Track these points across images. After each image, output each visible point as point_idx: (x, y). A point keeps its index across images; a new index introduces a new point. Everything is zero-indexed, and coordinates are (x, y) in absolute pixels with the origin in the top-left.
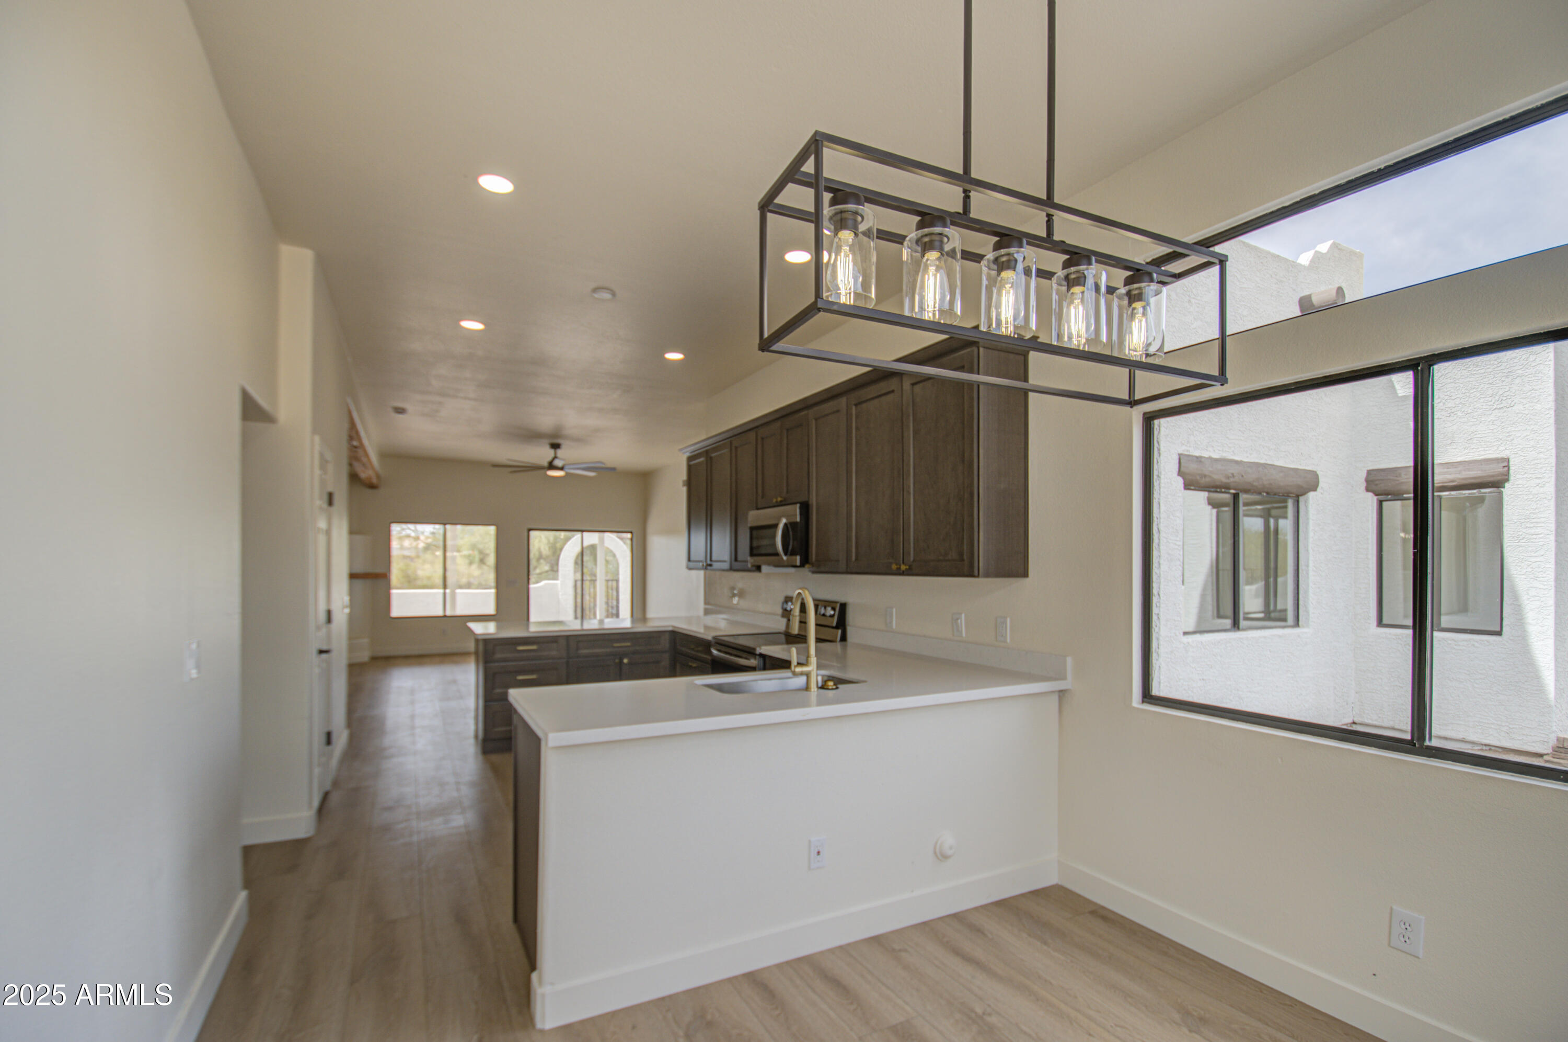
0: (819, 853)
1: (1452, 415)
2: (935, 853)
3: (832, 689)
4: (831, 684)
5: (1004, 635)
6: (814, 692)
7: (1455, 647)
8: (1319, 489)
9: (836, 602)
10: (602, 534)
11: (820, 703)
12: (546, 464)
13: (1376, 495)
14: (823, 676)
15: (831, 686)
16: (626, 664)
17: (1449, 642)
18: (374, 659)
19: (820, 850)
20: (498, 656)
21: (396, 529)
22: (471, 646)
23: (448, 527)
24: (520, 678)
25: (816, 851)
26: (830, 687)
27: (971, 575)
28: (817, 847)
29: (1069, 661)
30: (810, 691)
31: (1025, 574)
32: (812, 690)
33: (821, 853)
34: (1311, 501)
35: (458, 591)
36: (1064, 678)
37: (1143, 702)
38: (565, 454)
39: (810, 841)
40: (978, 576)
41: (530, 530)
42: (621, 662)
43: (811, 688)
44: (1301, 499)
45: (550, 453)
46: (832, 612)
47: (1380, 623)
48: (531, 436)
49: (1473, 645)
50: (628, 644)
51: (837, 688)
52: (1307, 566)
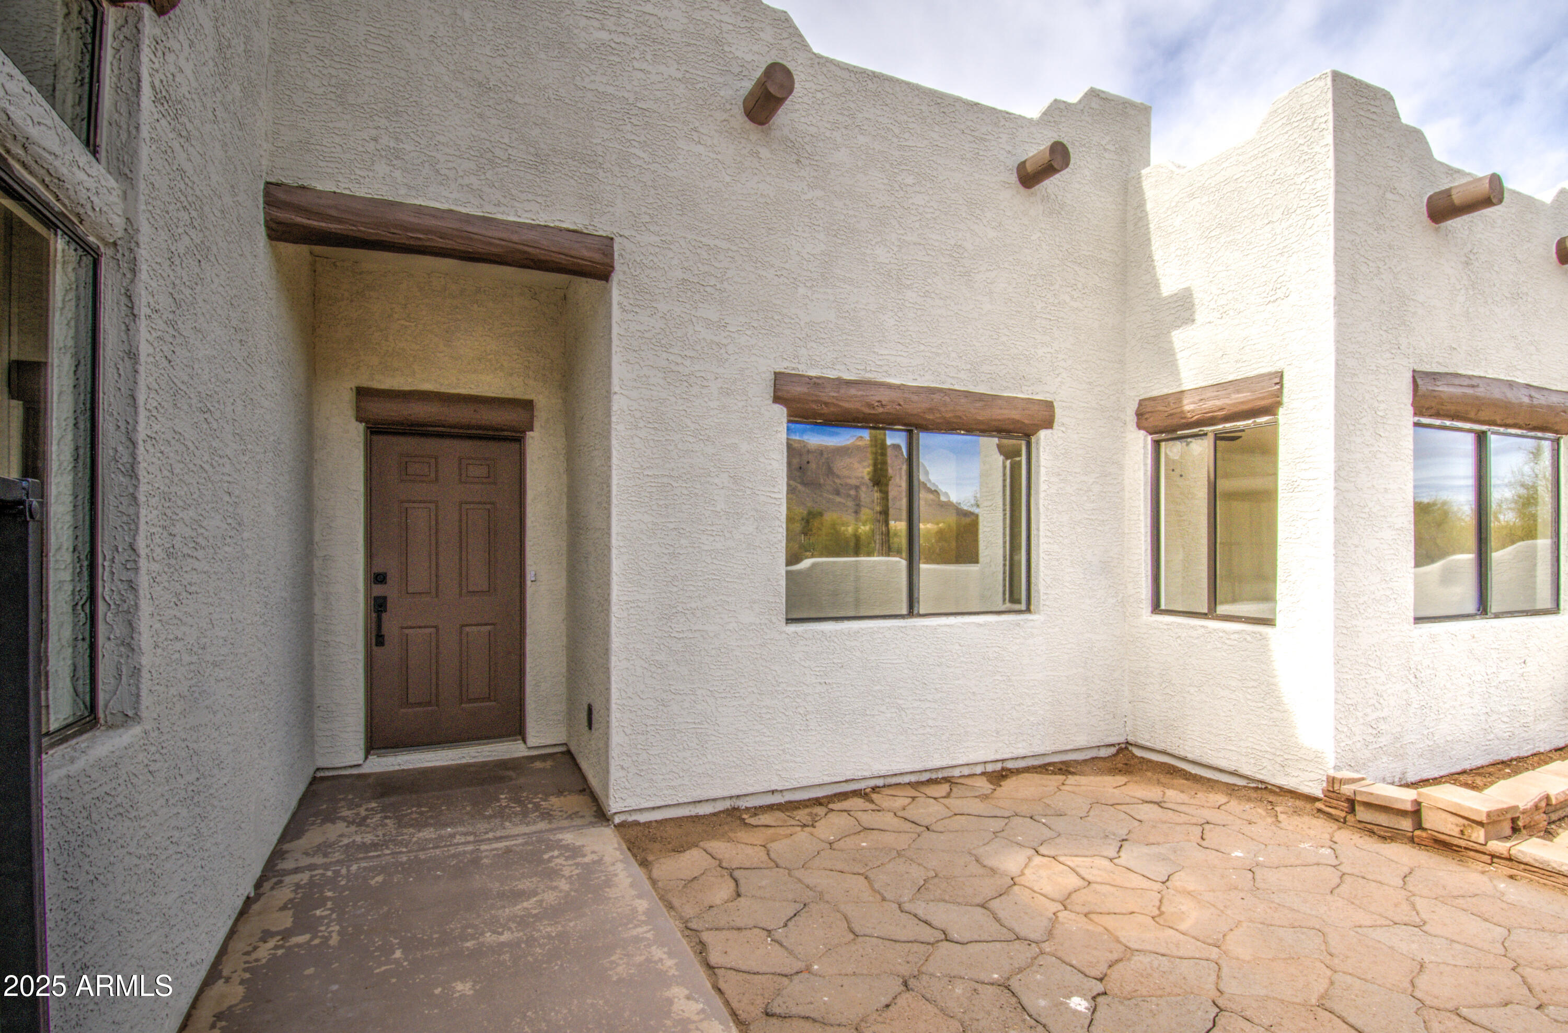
1: (1224, 315)
7: (1227, 642)
8: (1055, 425)
13: (1151, 434)
17: (1221, 634)
34: (1042, 443)
44: (1033, 439)
47: (1156, 608)
49: (1245, 639)
52: (1038, 530)
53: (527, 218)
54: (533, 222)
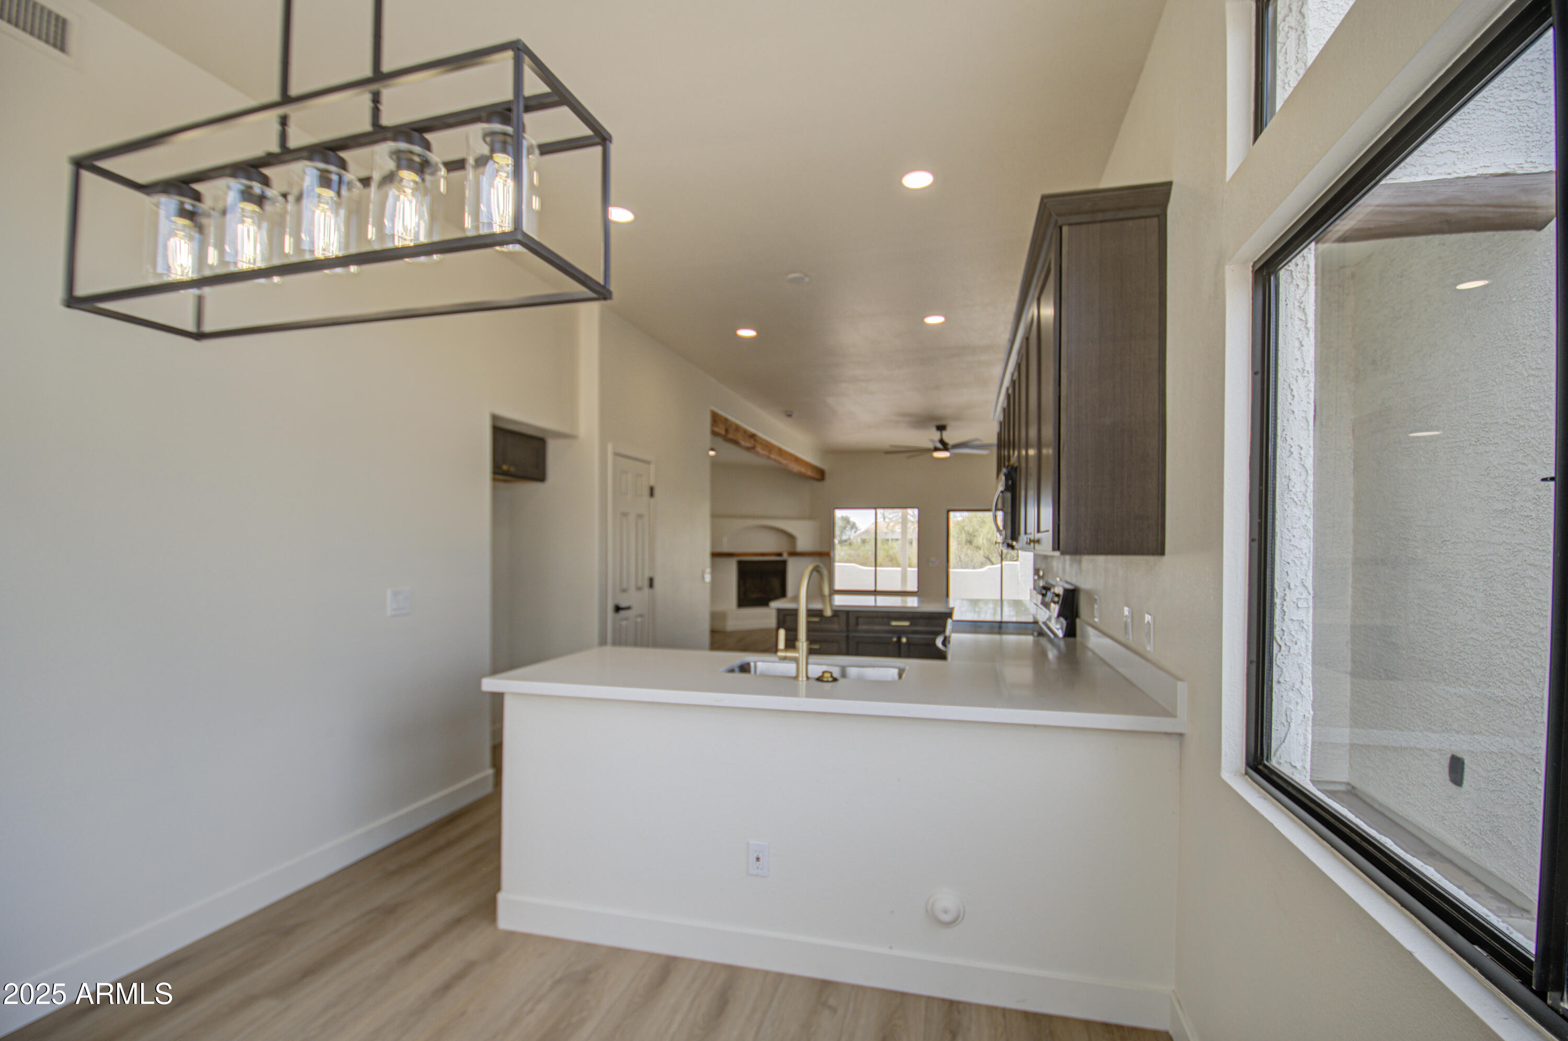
0: (758, 859)
2: (927, 911)
3: (828, 681)
6: (802, 681)
11: (809, 695)
12: (931, 446)
15: (827, 677)
16: (904, 644)
19: (760, 856)
21: (838, 511)
23: (880, 511)
25: (755, 855)
26: (825, 679)
28: (756, 851)
29: (1182, 688)
30: (796, 681)
31: (1160, 550)
32: (800, 680)
33: (761, 859)
36: (1174, 716)
37: (1247, 775)
38: (950, 437)
39: (749, 843)
41: (947, 511)
42: (899, 639)
43: (799, 677)
45: (936, 435)
50: (908, 623)
53: (1441, 174)
54: (1449, 177)
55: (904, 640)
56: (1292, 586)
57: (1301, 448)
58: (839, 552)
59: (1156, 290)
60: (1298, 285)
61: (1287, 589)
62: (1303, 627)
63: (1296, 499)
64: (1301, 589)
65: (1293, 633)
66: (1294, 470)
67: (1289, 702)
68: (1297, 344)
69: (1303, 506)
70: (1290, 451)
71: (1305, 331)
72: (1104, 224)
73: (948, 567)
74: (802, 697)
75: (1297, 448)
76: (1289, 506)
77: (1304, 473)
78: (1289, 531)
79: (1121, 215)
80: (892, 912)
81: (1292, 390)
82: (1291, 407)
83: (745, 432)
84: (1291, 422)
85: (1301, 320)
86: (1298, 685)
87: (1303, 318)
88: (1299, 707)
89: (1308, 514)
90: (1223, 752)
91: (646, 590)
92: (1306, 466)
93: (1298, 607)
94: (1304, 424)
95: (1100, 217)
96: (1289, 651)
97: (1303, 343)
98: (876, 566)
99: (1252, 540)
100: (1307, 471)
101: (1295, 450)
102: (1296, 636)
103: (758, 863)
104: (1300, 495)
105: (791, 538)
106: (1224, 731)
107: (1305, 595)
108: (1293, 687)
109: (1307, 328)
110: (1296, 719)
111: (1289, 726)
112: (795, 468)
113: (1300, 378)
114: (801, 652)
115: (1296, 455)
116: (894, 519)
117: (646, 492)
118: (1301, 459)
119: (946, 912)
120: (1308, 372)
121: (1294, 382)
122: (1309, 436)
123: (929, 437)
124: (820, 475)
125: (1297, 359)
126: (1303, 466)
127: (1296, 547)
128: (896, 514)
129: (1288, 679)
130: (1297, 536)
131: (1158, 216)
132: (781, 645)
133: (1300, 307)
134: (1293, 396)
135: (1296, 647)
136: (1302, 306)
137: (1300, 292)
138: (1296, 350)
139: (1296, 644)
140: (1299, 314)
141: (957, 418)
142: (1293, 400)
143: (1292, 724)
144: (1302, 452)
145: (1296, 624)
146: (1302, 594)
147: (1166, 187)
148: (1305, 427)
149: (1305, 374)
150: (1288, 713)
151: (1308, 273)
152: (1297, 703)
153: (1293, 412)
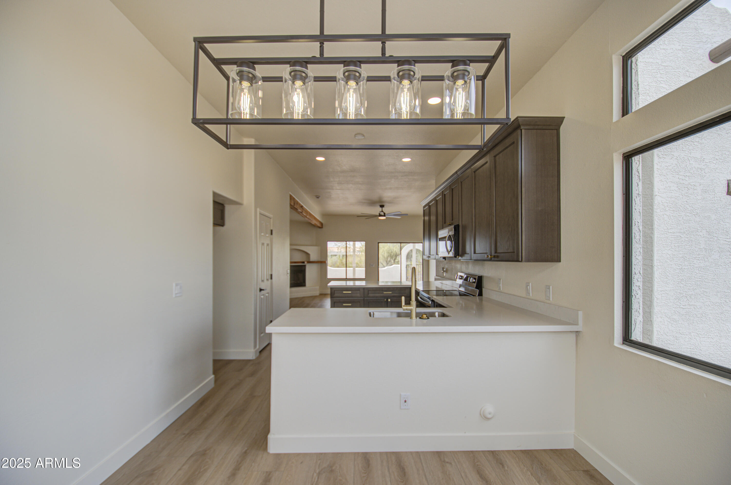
0: (405, 401)
2: (480, 414)
4: (425, 316)
5: (549, 296)
6: (414, 319)
9: (476, 276)
10: (414, 244)
11: (417, 325)
12: (378, 214)
14: (439, 312)
15: (425, 317)
16: (389, 302)
18: (321, 294)
19: (407, 400)
20: (336, 295)
21: (328, 243)
22: (329, 292)
23: (348, 242)
24: (344, 305)
25: (404, 400)
26: (424, 318)
27: (518, 261)
28: (405, 398)
29: (580, 313)
30: (412, 319)
31: (559, 260)
32: (413, 318)
33: (407, 401)
35: (356, 269)
36: (577, 324)
37: (623, 344)
38: (386, 210)
39: (401, 395)
40: (522, 261)
41: (379, 243)
42: (387, 300)
43: (412, 318)
45: (380, 209)
46: (474, 280)
48: (372, 203)
50: (391, 293)
51: (428, 318)
55: (389, 300)
56: (636, 273)
57: (638, 223)
58: (330, 261)
59: (556, 159)
60: (636, 163)
61: (635, 275)
62: (640, 288)
63: (637, 241)
64: (639, 274)
65: (637, 291)
66: (636, 230)
67: (636, 316)
68: (637, 185)
69: (639, 244)
70: (635, 223)
71: (639, 180)
72: (538, 130)
73: (378, 268)
74: (414, 326)
75: (637, 222)
76: (635, 244)
77: (639, 232)
78: (635, 253)
79: (544, 127)
80: (465, 417)
81: (635, 201)
82: (635, 207)
83: (300, 204)
84: (635, 213)
85: (637, 175)
86: (638, 310)
87: (638, 175)
88: (639, 318)
89: (641, 247)
90: (615, 336)
91: (270, 280)
92: (640, 229)
93: (638, 281)
94: (639, 214)
95: (536, 127)
96: (635, 297)
97: (638, 184)
98: (346, 267)
99: (623, 256)
100: (640, 231)
101: (636, 223)
102: (637, 292)
103: (405, 403)
104: (638, 240)
105: (308, 254)
106: (615, 328)
107: (640, 276)
108: (637, 310)
109: (639, 179)
110: (638, 322)
111: (636, 325)
112: (314, 222)
113: (638, 197)
114: (413, 306)
115: (637, 225)
116: (341, 246)
117: (270, 232)
118: (638, 226)
119: (490, 414)
120: (640, 195)
121: (636, 198)
122: (641, 218)
123: (376, 210)
124: (321, 226)
125: (637, 190)
126: (639, 229)
127: (637, 259)
128: (342, 244)
129: (635, 308)
130: (637, 255)
131: (557, 130)
132: (403, 303)
133: (637, 171)
134: (636, 203)
135: (638, 296)
136: (638, 170)
137: (637, 165)
138: (636, 187)
139: (637, 294)
140: (637, 174)
141: (390, 202)
142: (636, 205)
143: (637, 324)
144: (639, 224)
145: (637, 287)
146: (639, 276)
147: (561, 119)
148: (639, 215)
149: (639, 196)
150: (635, 320)
151: (639, 159)
152: (638, 316)
153: (636, 209)
